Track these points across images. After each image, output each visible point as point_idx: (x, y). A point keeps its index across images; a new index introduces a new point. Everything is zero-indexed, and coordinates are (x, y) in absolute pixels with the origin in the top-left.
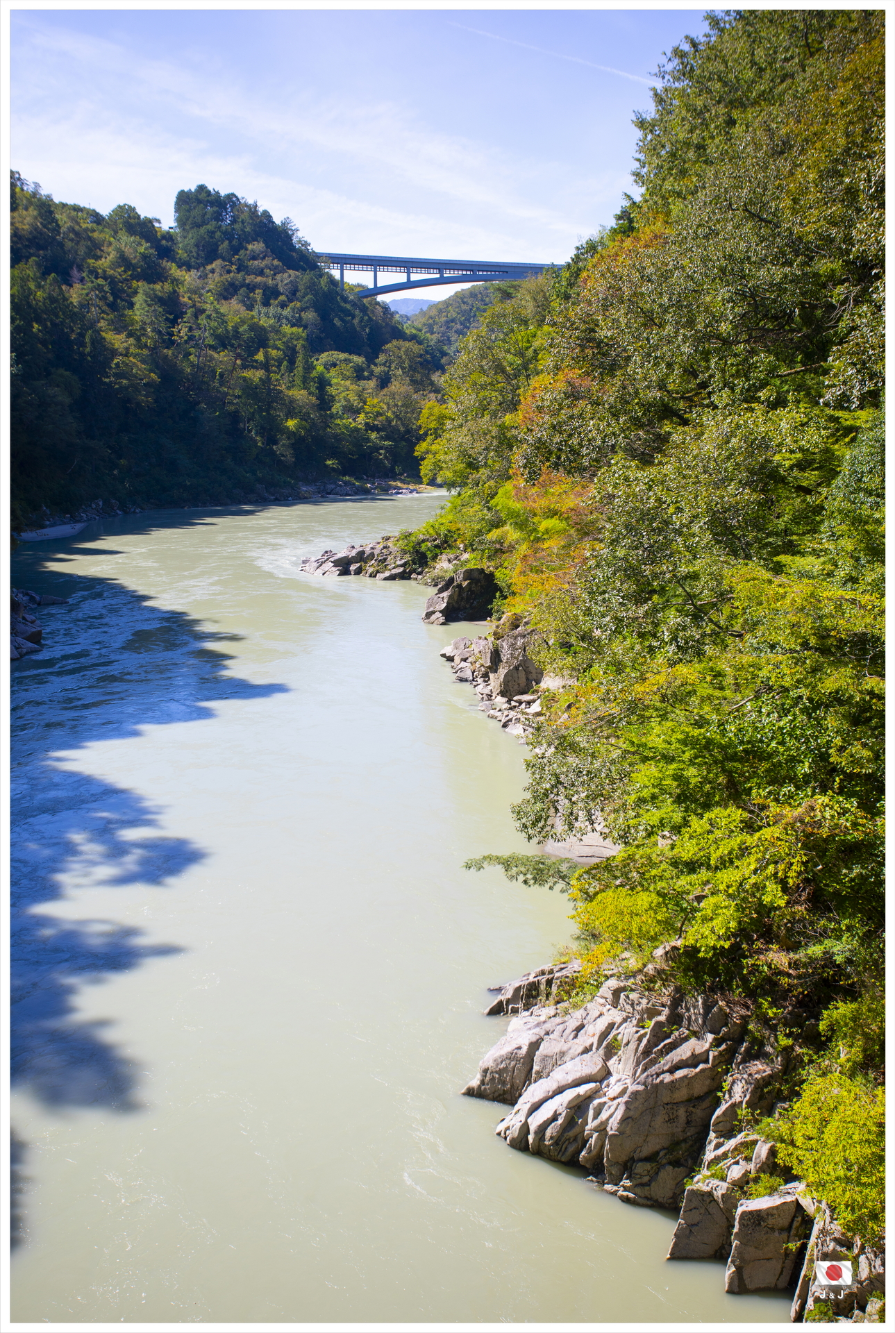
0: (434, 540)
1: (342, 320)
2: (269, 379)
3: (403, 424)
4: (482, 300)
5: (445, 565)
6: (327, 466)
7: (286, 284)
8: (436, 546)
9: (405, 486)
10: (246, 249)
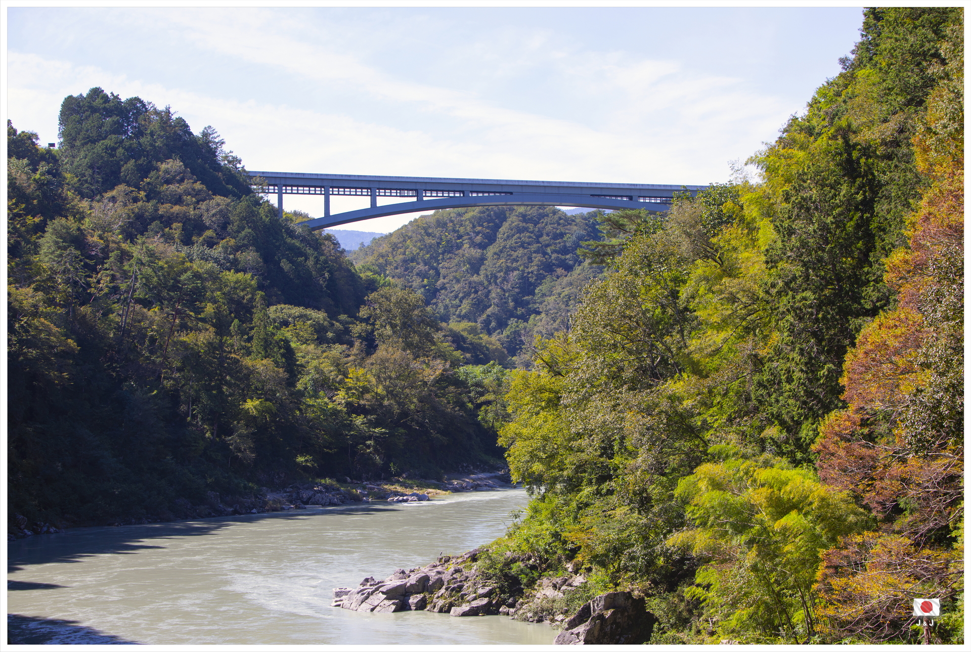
0: (529, 559)
1: (291, 261)
2: (221, 344)
3: (399, 403)
4: (454, 231)
5: (550, 592)
6: (298, 465)
7: (213, 215)
8: (533, 568)
9: (408, 491)
10: (158, 169)
